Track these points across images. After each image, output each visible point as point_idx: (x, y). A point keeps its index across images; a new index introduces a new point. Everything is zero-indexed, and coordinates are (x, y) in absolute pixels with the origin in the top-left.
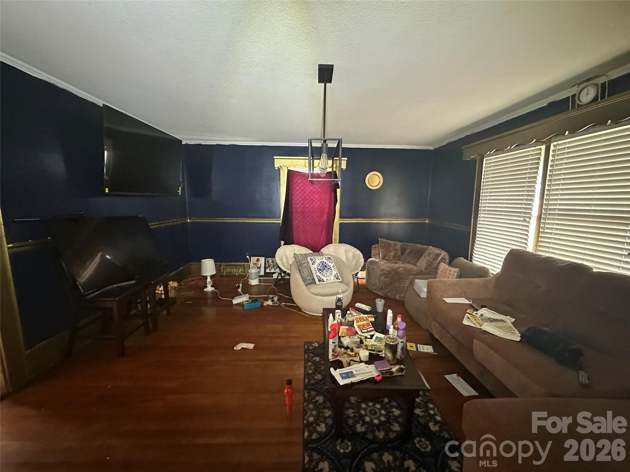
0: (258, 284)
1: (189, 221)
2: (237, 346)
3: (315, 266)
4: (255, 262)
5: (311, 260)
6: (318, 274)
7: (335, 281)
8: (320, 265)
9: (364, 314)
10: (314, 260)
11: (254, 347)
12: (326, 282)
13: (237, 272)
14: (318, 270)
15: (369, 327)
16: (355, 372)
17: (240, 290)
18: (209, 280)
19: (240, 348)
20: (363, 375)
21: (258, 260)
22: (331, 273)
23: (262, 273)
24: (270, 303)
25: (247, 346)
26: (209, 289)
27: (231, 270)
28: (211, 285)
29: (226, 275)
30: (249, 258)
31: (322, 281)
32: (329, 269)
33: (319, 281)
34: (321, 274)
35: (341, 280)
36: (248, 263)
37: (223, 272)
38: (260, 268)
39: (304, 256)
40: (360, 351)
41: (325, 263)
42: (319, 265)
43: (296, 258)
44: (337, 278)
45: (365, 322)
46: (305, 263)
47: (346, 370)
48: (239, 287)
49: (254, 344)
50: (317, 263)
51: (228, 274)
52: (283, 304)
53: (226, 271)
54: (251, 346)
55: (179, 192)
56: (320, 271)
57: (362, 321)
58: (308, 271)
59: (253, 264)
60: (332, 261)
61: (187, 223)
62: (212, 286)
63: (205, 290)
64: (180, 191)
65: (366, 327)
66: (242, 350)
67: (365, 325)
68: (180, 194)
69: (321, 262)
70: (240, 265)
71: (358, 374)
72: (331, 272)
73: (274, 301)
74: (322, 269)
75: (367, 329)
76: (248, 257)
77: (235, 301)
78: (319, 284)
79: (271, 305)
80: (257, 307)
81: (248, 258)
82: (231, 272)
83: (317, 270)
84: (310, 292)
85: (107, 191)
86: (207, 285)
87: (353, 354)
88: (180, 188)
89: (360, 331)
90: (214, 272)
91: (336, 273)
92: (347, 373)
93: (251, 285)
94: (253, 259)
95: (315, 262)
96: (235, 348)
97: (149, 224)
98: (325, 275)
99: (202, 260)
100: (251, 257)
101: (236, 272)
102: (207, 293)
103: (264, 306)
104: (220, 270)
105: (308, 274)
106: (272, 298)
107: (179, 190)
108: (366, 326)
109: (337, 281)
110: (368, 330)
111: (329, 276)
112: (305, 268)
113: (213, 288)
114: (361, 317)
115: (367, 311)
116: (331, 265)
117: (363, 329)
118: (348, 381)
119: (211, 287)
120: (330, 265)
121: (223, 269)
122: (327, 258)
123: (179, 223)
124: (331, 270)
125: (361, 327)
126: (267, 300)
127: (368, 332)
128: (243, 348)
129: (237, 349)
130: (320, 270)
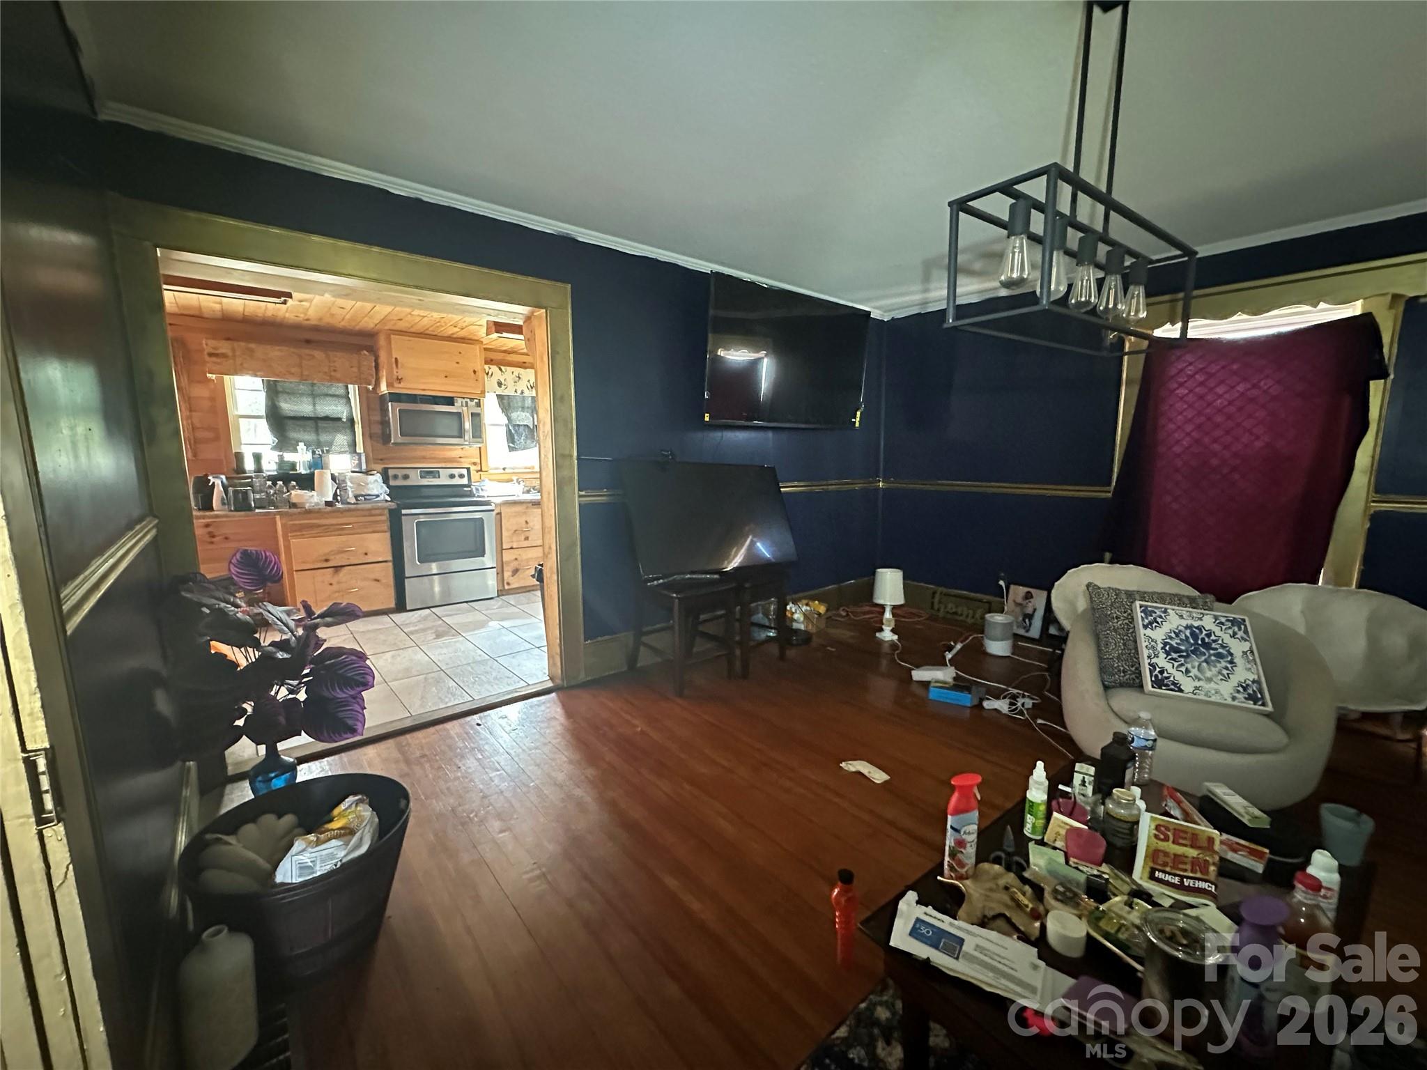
0: (1009, 657)
1: (881, 484)
2: (850, 762)
3: (1159, 634)
4: (1019, 600)
5: (1146, 611)
6: (1162, 661)
7: (1235, 703)
8: (1183, 636)
9: (1215, 829)
10: (1158, 613)
11: (886, 782)
12: (1191, 696)
13: (970, 616)
14: (1167, 648)
15: (1198, 875)
16: (966, 948)
17: (949, 656)
18: (888, 615)
19: (853, 769)
20: (991, 974)
21: (1028, 596)
22: (1225, 672)
23: (1035, 632)
24: (1002, 705)
25: (869, 772)
26: (887, 635)
27: (957, 607)
28: (890, 628)
29: (944, 618)
30: (1004, 586)
31: (1172, 687)
32: (1220, 656)
33: (1158, 683)
34: (1176, 664)
35: (1270, 708)
36: (998, 599)
37: (939, 610)
38: (1030, 617)
39: (1124, 596)
40: (1056, 911)
41: (1209, 635)
42: (1177, 635)
43: (1091, 598)
44: (1252, 698)
45: (1193, 853)
46: (1117, 618)
47: (951, 924)
48: (950, 649)
49: (889, 775)
50: (1166, 627)
51: (949, 616)
52: (1040, 721)
53: (946, 607)
54: (879, 776)
55: (855, 422)
56: (1174, 655)
57: (1181, 841)
58: (1124, 644)
59: (1013, 604)
60: (1246, 632)
61: (878, 488)
62: (893, 631)
63: (878, 635)
64: (858, 419)
65: (1185, 870)
66: (859, 776)
67: (1185, 860)
68: (857, 425)
69: (1187, 627)
70: (980, 601)
71: (971, 959)
72: (1227, 668)
73: (1015, 704)
74: (1186, 651)
75: (1182, 877)
76: (1002, 583)
77: (919, 675)
78: (1151, 694)
79: (1004, 712)
80: (960, 703)
81: (1001, 586)
82: (955, 613)
83: (1159, 648)
84: (1106, 708)
85: (707, 419)
86: (884, 627)
87: (1027, 906)
88: (858, 413)
89: (1148, 870)
90: (900, 600)
91: (1252, 677)
92: (942, 933)
93: (986, 654)
94: (1018, 592)
95: (1159, 620)
96: (843, 765)
97: (781, 485)
98: (1194, 672)
99: (879, 570)
100: (1012, 587)
101: (967, 616)
102: (881, 642)
103: (983, 708)
104: (933, 603)
105: (1122, 654)
106: (1014, 697)
107: (855, 418)
108: (1188, 867)
109: (1250, 704)
110: (1186, 884)
111: (1209, 680)
112: (1116, 632)
113: (896, 637)
114: (1189, 830)
115: (1240, 821)
116: (1238, 648)
117: (1168, 869)
118: (921, 950)
119: (891, 634)
120: (1230, 645)
121: (940, 602)
122: (1223, 620)
123: (857, 487)
124: (1231, 662)
125: (1161, 859)
126: (997, 698)
127: (1180, 887)
128: (859, 773)
129: (846, 769)
130: (1177, 650)
